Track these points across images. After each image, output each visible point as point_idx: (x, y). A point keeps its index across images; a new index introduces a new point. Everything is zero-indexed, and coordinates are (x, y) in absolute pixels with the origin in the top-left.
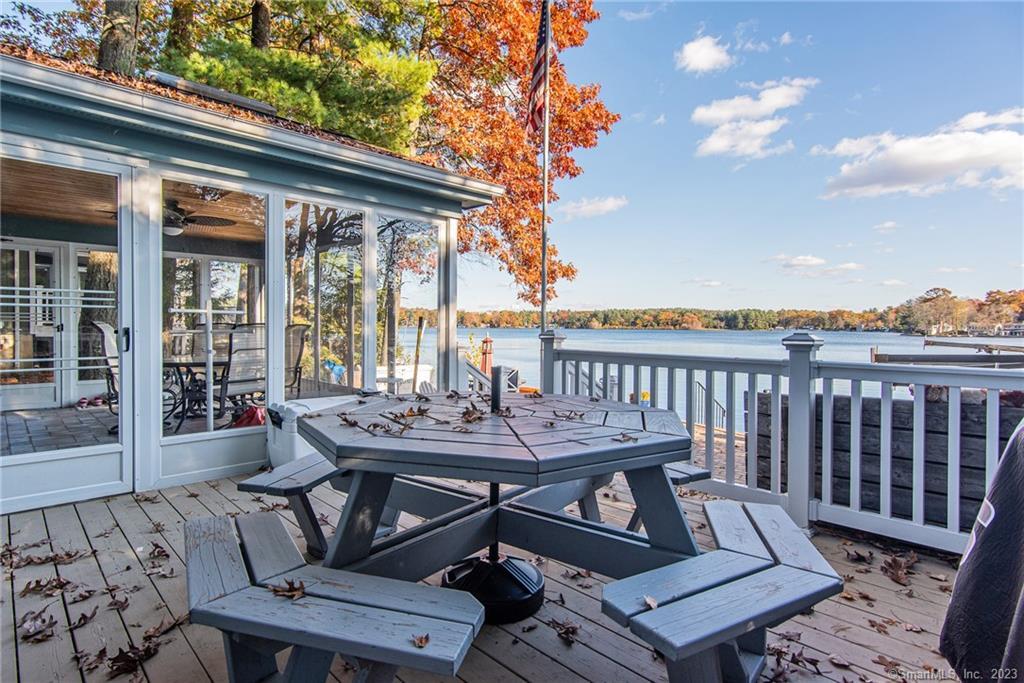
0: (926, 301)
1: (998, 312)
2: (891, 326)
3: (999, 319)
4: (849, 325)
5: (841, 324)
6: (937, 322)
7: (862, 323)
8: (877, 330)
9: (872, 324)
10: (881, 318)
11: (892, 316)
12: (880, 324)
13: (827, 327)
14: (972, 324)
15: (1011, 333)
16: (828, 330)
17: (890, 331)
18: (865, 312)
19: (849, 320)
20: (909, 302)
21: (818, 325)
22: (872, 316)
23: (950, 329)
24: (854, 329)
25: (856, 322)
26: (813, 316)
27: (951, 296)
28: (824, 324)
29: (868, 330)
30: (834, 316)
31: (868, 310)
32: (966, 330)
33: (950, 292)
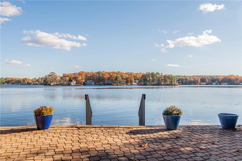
0: (50, 76)
1: (65, 79)
2: (40, 83)
3: (65, 81)
4: (28, 83)
5: (26, 82)
6: (53, 82)
7: (32, 82)
8: (36, 84)
9: (35, 83)
10: (38, 81)
11: (40, 80)
12: (37, 82)
13: (22, 83)
14: (60, 82)
15: (68, 85)
16: (22, 84)
17: (40, 85)
18: (33, 79)
19: (28, 81)
20: (46, 76)
21: (19, 83)
22: (35, 80)
23: (56, 84)
24: (30, 84)
25: (30, 82)
26: (17, 80)
27: (55, 75)
28: (21, 83)
29: (34, 84)
30: (24, 80)
31: (34, 78)
32: (59, 84)
33: (55, 74)
